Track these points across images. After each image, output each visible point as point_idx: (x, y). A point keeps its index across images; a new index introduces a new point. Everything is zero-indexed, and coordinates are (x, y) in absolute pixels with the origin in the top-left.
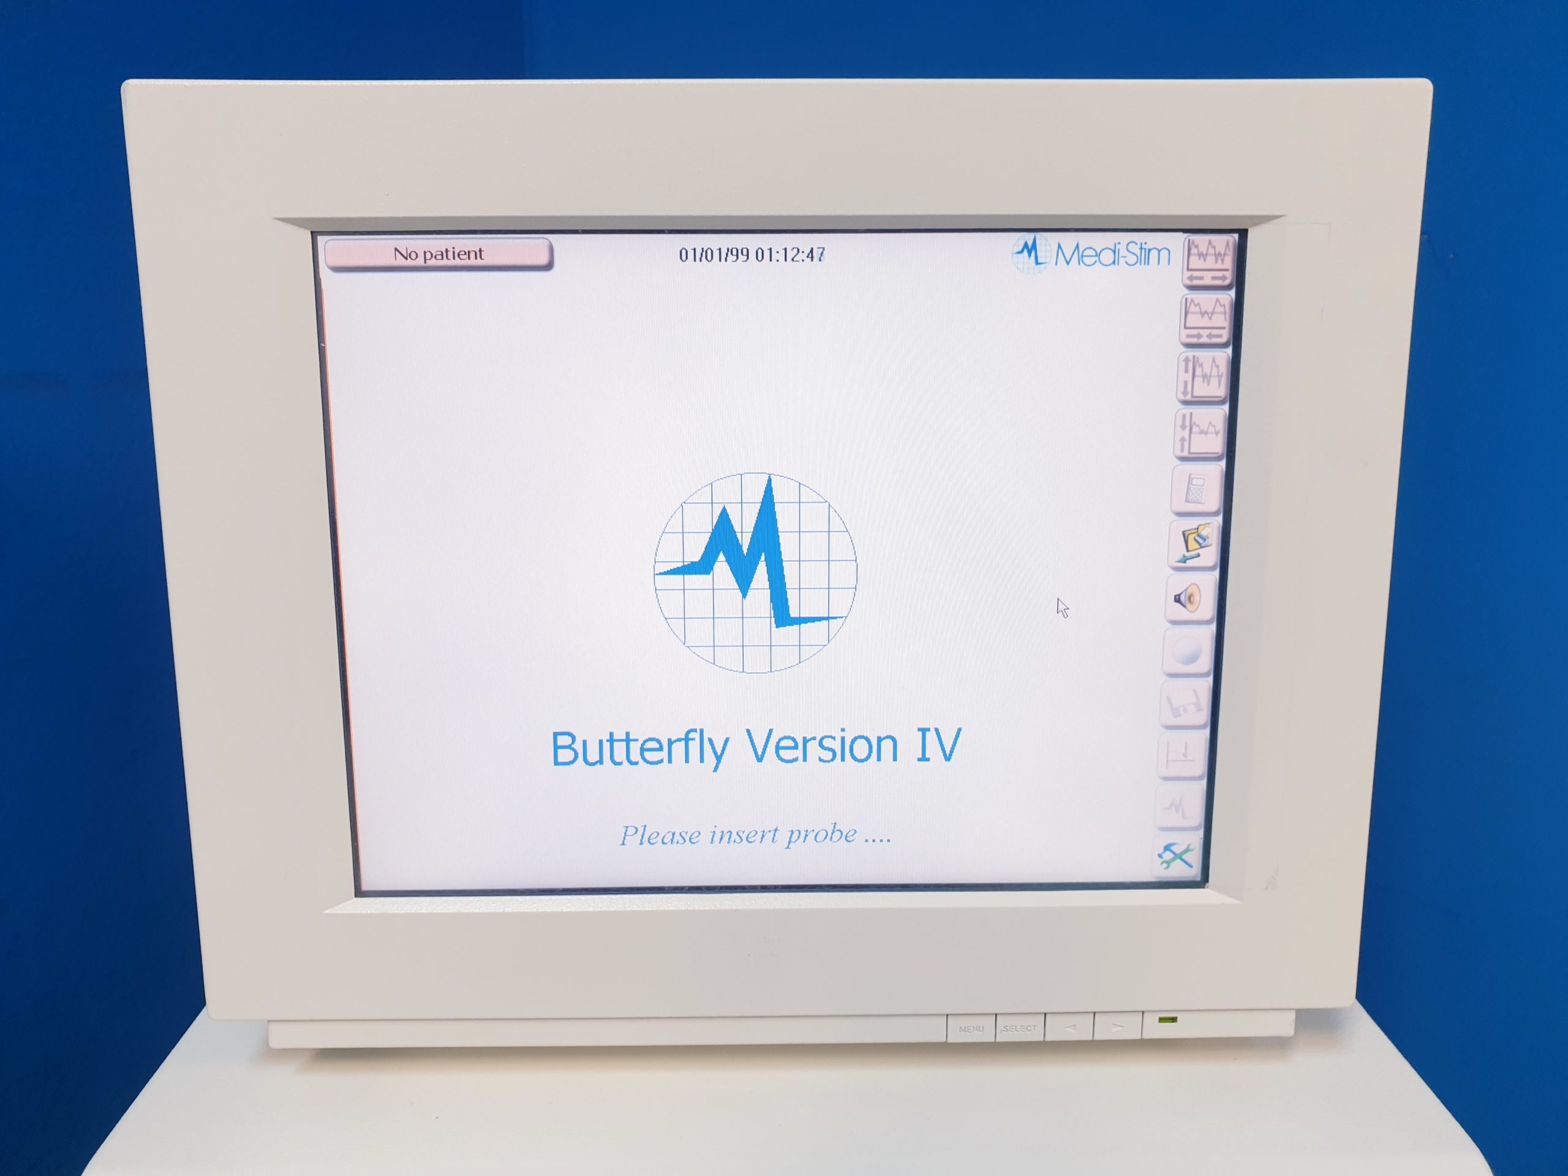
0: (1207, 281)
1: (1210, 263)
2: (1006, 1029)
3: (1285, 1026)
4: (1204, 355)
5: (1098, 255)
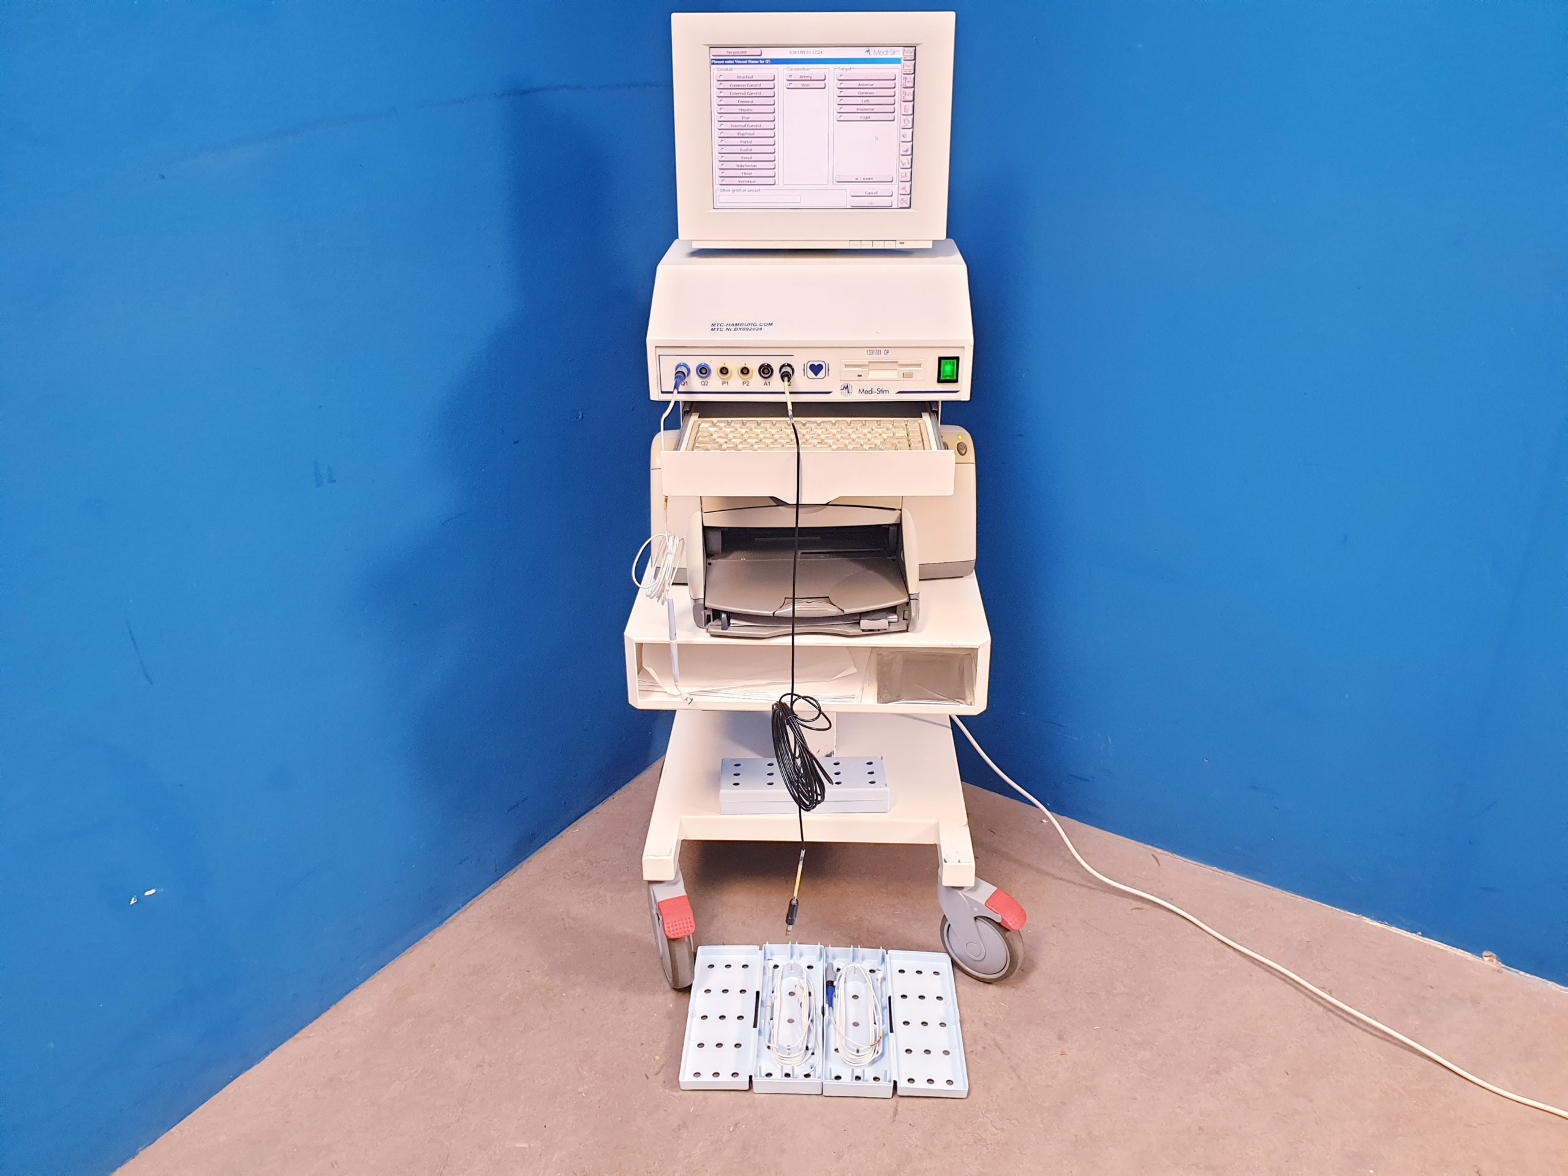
0: (908, 58)
1: (909, 54)
2: (864, 245)
3: (929, 245)
4: (908, 76)
5: (883, 52)
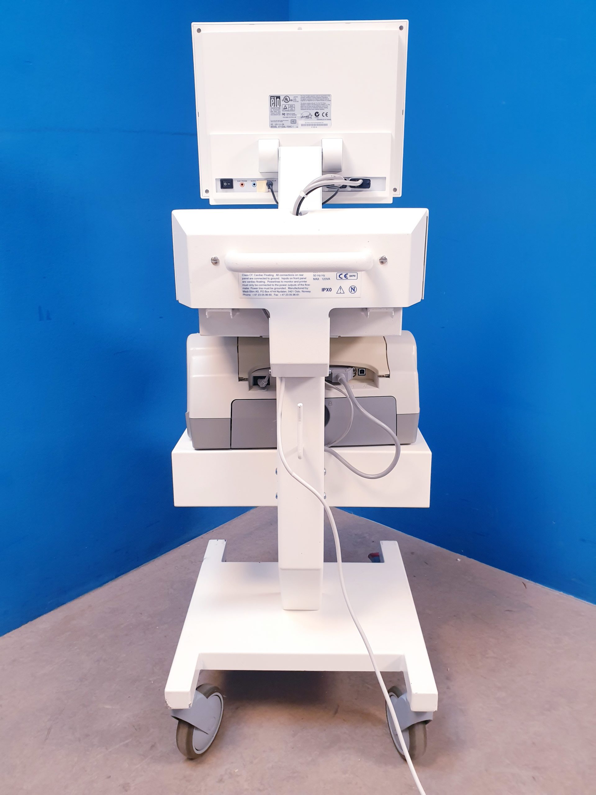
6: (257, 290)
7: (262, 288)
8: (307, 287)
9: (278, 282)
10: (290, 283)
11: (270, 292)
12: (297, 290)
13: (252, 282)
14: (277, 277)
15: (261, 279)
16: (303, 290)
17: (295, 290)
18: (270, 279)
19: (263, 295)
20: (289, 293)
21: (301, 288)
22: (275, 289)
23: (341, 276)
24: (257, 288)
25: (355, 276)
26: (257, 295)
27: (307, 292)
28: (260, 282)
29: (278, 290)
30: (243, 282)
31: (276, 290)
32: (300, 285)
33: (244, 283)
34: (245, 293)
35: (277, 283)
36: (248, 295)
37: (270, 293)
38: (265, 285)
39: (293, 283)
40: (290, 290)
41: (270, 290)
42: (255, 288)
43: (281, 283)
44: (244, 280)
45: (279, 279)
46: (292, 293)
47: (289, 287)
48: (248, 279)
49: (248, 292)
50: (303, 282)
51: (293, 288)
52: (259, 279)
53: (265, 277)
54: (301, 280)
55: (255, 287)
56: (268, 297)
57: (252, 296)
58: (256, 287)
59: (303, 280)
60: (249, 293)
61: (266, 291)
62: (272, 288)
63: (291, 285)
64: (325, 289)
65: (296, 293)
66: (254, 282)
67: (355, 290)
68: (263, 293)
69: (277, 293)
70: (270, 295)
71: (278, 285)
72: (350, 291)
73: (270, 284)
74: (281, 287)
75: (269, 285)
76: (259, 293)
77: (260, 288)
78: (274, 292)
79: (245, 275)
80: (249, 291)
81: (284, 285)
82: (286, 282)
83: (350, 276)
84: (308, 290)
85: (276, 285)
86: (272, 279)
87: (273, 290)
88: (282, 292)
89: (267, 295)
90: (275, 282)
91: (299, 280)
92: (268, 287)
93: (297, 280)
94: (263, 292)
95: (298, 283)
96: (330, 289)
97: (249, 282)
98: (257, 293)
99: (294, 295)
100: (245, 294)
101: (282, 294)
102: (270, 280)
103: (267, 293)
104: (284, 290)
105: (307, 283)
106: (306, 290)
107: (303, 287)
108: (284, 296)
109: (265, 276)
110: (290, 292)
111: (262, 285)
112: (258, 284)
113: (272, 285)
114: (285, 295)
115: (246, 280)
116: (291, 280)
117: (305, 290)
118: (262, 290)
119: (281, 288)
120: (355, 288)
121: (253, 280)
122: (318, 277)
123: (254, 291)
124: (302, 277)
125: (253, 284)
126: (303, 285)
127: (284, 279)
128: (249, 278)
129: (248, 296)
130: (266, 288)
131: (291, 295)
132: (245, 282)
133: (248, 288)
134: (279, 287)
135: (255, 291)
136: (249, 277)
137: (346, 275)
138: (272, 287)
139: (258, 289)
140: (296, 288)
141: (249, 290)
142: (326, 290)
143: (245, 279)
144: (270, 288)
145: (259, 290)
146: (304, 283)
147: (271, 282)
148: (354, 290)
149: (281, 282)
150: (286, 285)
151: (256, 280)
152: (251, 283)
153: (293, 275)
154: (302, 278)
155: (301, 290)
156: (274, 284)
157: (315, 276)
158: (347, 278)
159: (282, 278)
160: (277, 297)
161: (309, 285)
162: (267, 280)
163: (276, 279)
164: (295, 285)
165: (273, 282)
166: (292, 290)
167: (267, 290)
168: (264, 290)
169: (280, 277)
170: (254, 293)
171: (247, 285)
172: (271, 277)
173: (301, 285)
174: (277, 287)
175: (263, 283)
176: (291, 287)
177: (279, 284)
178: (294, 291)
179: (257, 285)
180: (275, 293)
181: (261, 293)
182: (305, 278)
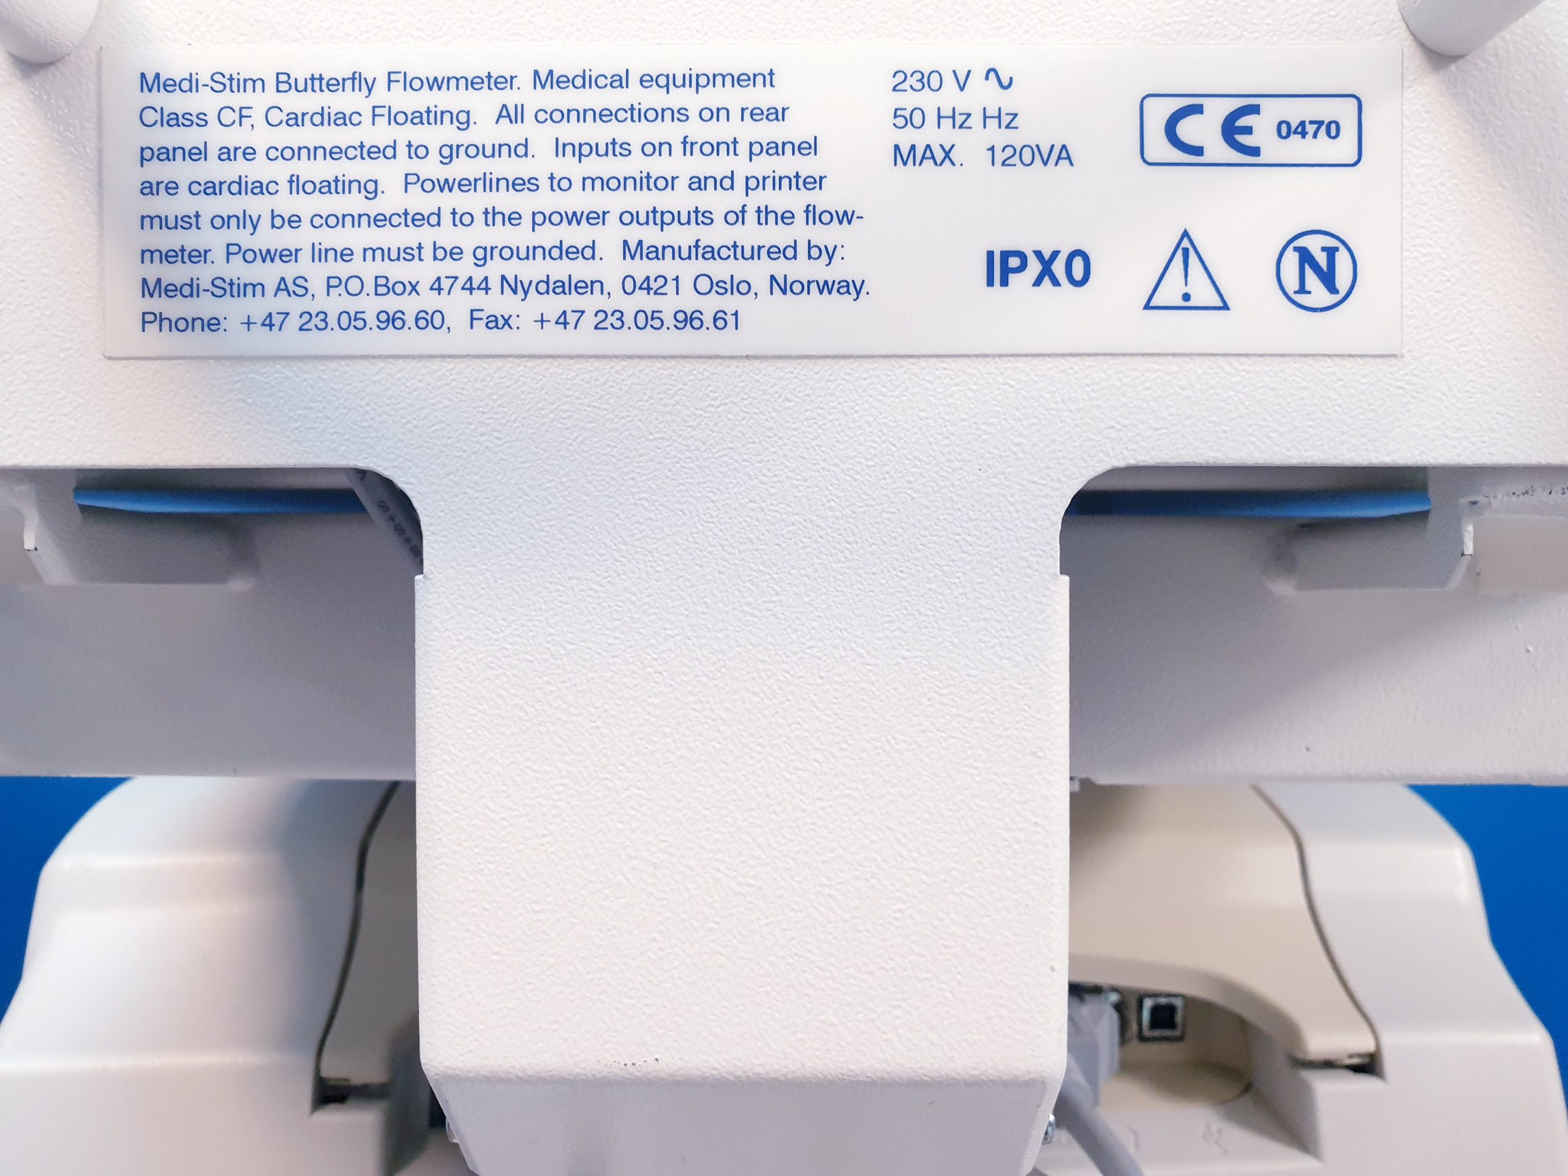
6: (290, 271)
7: (345, 255)
8: (822, 235)
9: (517, 185)
10: (642, 201)
11: (423, 288)
12: (720, 270)
13: (241, 186)
14: (511, 134)
15: (334, 153)
16: (781, 268)
17: (699, 266)
18: (434, 156)
19: (354, 321)
20: (630, 305)
21: (756, 252)
22: (484, 256)
23: (1187, 130)
24: (288, 255)
25: (1332, 129)
26: (294, 322)
27: (825, 287)
28: (329, 187)
29: (514, 268)
30: (149, 189)
31: (495, 269)
32: (751, 216)
33: (162, 205)
34: (160, 304)
35: (506, 201)
36: (189, 324)
37: (428, 301)
38: (379, 220)
39: (681, 200)
40: (642, 268)
41: (424, 271)
42: (268, 256)
43: (546, 200)
44: (158, 171)
45: (521, 150)
46: (668, 305)
47: (633, 234)
48: (197, 154)
49: (192, 289)
50: (778, 182)
51: (677, 253)
52: (313, 153)
53: (380, 134)
54: (764, 165)
55: (268, 238)
56: (410, 339)
57: (234, 338)
58: (286, 239)
59: (788, 164)
60: (205, 306)
61: (384, 286)
62: (454, 254)
63: (658, 218)
64: (1022, 256)
65: (710, 305)
66: (261, 188)
67: (1343, 279)
68: (353, 305)
69: (497, 303)
70: (426, 320)
71: (513, 219)
72: (1291, 282)
73: (420, 202)
74: (548, 236)
75: (416, 220)
76: (305, 304)
77: (320, 254)
78: (469, 287)
79: (175, 120)
80: (206, 283)
81: (574, 218)
82: (605, 184)
83: (1285, 130)
84: (836, 272)
85: (491, 215)
86: (449, 154)
87: (465, 268)
88: (563, 287)
89: (391, 320)
90: (490, 183)
91: (742, 166)
92: (407, 237)
93: (718, 165)
94: (354, 286)
95: (734, 199)
96: (1078, 265)
97: (212, 189)
98: (295, 305)
99: (688, 320)
100: (160, 319)
101: (552, 315)
102: (431, 168)
103: (391, 303)
104: (581, 270)
105: (822, 200)
106: (818, 271)
107: (776, 235)
108: (585, 337)
109: (382, 122)
110: (646, 286)
111: (341, 220)
112: (306, 205)
113: (446, 218)
114: (589, 321)
115: (181, 171)
116: (658, 166)
117: (801, 269)
118: (342, 270)
119: (547, 253)
120: (1342, 258)
121: (259, 170)
122: (946, 135)
123: (257, 288)
124: (767, 131)
125: (258, 205)
126: (786, 218)
127: (580, 151)
128: (213, 152)
129: (197, 341)
130: (385, 254)
131: (651, 320)
132: (171, 188)
133: (199, 256)
134: (521, 236)
135: (271, 286)
136: (216, 137)
137: (1242, 122)
138: (448, 235)
139: (305, 256)
140: (712, 253)
141: (204, 273)
142: (1034, 267)
143: (166, 154)
144: (427, 253)
145: (316, 274)
146: (793, 200)
147: (446, 185)
148: (1328, 279)
149: (544, 183)
150: (597, 218)
151: (280, 171)
152: (226, 204)
153: (681, 115)
154: (776, 149)
155: (758, 272)
156: (475, 202)
157: (908, 121)
158: (1255, 151)
159: (560, 149)
160: (499, 340)
161: (846, 218)
162: (403, 164)
163: (497, 150)
164: (703, 217)
165: (465, 185)
166: (668, 267)
167: (398, 271)
168: (369, 270)
169: (542, 137)
170: (257, 307)
171: (188, 222)
172: (448, 134)
173: (764, 214)
174: (500, 235)
175: (353, 202)
176: (652, 236)
177: (524, 203)
178: (686, 284)
179: (293, 221)
180: (478, 299)
181: (335, 304)
182: (807, 148)
